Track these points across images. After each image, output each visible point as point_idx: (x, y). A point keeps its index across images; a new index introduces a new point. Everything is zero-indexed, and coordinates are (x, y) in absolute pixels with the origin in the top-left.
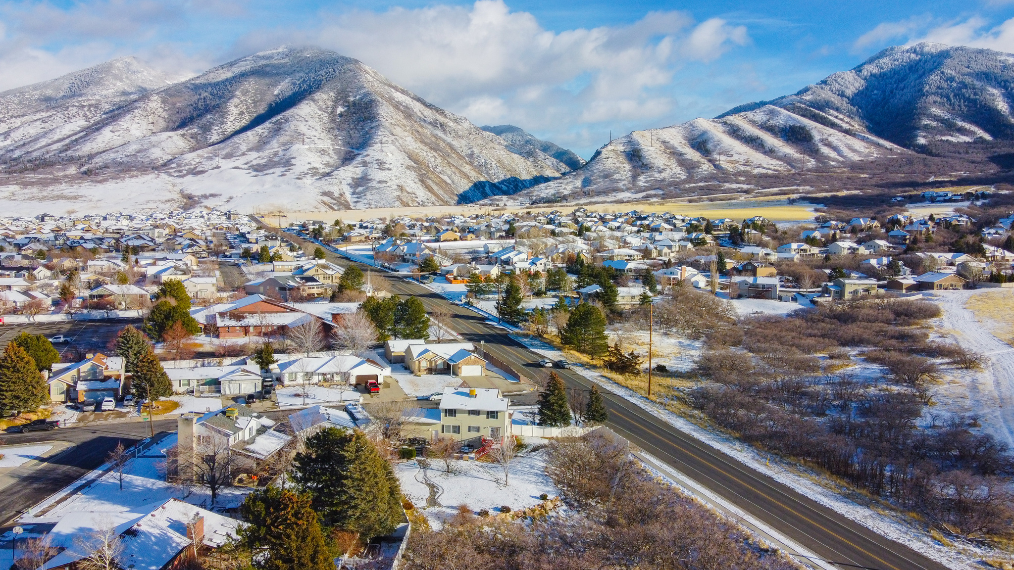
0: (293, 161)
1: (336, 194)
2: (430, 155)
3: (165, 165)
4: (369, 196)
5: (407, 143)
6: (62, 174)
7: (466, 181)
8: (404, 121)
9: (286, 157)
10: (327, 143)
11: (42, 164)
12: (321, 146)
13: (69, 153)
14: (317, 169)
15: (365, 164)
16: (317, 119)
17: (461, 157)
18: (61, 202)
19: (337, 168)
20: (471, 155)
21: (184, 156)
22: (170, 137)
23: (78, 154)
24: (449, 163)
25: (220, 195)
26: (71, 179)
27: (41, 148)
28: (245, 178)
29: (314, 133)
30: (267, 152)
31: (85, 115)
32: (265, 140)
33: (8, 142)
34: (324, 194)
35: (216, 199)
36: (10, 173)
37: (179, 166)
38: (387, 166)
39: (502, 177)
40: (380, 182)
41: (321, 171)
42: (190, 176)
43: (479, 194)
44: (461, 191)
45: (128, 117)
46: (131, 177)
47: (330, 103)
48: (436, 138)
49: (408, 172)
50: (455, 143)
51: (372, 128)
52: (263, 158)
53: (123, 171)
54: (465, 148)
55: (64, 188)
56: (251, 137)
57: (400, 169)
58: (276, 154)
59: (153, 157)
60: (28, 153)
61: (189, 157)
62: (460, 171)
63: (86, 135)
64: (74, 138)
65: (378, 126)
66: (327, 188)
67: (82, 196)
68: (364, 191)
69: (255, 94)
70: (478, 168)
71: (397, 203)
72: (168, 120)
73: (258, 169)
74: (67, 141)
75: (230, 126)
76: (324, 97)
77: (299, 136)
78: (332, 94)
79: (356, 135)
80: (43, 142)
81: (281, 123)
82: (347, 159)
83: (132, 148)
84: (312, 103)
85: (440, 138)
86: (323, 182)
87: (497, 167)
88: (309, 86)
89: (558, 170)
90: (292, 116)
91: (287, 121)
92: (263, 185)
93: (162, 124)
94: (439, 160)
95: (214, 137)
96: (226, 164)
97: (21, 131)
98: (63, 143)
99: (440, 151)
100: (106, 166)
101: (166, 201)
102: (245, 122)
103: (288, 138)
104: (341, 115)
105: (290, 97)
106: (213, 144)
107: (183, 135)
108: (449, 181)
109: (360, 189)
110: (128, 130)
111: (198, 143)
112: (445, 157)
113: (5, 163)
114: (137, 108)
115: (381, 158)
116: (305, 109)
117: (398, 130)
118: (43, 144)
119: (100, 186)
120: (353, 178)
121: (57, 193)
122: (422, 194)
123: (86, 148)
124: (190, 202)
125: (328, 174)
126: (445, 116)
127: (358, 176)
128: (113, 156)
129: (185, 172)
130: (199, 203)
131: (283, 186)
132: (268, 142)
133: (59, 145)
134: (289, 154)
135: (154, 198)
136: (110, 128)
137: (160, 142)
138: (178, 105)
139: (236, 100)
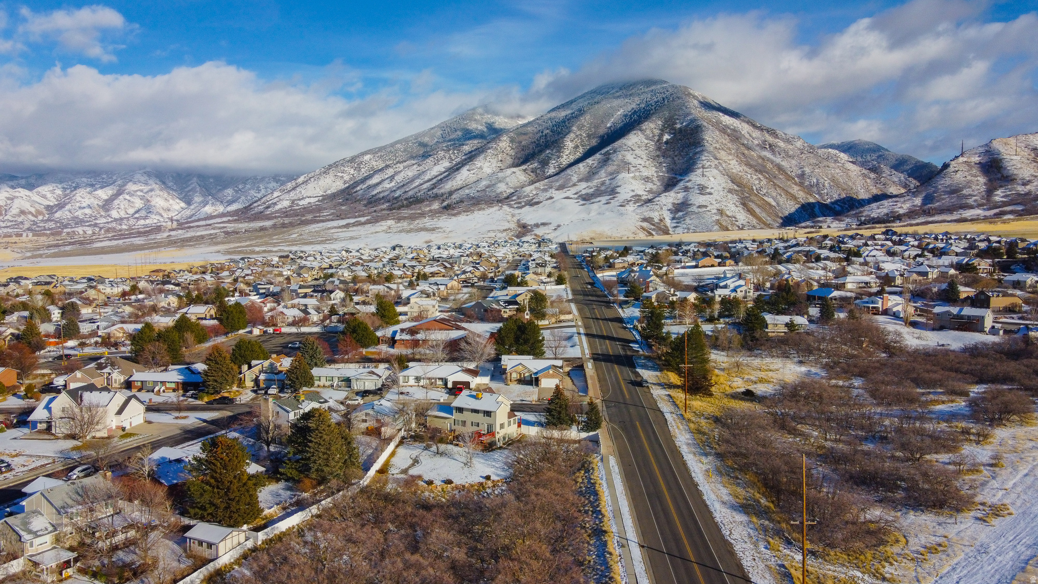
0: (618, 190)
1: (656, 220)
2: (755, 177)
3: (507, 198)
4: (688, 221)
5: (731, 166)
6: (428, 209)
7: (792, 203)
8: (729, 145)
9: (612, 186)
10: (651, 171)
11: (415, 201)
12: (645, 173)
13: (435, 191)
14: (640, 196)
15: (686, 189)
16: (644, 148)
17: (789, 178)
18: (423, 233)
19: (659, 195)
20: (802, 176)
21: (524, 189)
22: (514, 172)
23: (442, 191)
24: (775, 185)
25: (550, 224)
26: (434, 214)
27: (415, 187)
28: (574, 206)
29: (640, 161)
30: (595, 182)
31: (450, 158)
32: (594, 171)
33: (393, 184)
34: (645, 220)
35: (546, 227)
36: (391, 210)
37: (519, 198)
38: (708, 191)
39: (836, 197)
40: (699, 207)
41: (644, 198)
42: (528, 207)
43: (807, 216)
44: (787, 213)
45: (482, 156)
46: (479, 210)
47: (657, 132)
48: (763, 159)
49: (730, 195)
50: (784, 164)
51: (696, 153)
52: (591, 188)
53: (474, 205)
54: (795, 169)
55: (427, 222)
56: (582, 169)
57: (721, 193)
58: (603, 183)
59: (499, 191)
60: (406, 192)
61: (528, 189)
62: (787, 193)
63: (449, 175)
64: (439, 178)
65: (703, 151)
66: (647, 214)
67: (438, 228)
68: (683, 217)
69: (590, 128)
70: (809, 189)
71: (716, 227)
72: (516, 158)
73: (586, 198)
74: (434, 181)
75: (565, 159)
76: (652, 126)
77: (626, 166)
78: (660, 123)
79: (680, 161)
80: (417, 182)
81: (610, 154)
82: (669, 185)
83: (484, 183)
84: (639, 132)
85: (769, 160)
86: (645, 208)
87: (830, 186)
88: (639, 116)
89: (905, 186)
90: (620, 147)
91: (615, 152)
92: (589, 214)
93: (509, 161)
94: (764, 182)
95: (551, 170)
96: (558, 195)
97: (402, 174)
98: (431, 183)
99: (767, 173)
100: (462, 201)
101: (504, 230)
102: (578, 155)
103: (615, 167)
104: (667, 143)
105: (621, 128)
106: (550, 177)
107: (525, 170)
108: (774, 203)
109: (680, 214)
110: (481, 168)
111: (537, 177)
112: (771, 178)
113: (389, 201)
114: (489, 148)
115: (703, 183)
116: (634, 139)
117: (723, 154)
118: (417, 184)
119: (454, 218)
120: (674, 204)
121: (421, 226)
122: (742, 217)
123: (449, 186)
124: (524, 229)
125: (649, 201)
126: (776, 136)
127: (679, 202)
128: (467, 191)
129: (523, 204)
130: (531, 231)
131: (607, 213)
132: (597, 173)
133: (428, 184)
134: (614, 183)
135: (494, 228)
136: (467, 167)
137: (505, 178)
138: (523, 143)
139: (572, 135)
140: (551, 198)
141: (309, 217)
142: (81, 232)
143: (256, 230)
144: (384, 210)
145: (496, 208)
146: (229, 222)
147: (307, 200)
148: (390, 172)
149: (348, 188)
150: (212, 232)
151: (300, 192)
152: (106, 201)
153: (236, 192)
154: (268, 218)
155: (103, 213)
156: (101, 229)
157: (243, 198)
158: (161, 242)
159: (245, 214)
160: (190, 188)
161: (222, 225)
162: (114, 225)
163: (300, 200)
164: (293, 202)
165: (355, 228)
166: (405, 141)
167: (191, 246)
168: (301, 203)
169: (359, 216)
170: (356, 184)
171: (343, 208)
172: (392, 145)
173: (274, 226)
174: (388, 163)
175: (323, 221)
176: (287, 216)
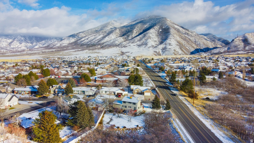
0: (148, 44)
1: (158, 52)
2: (183, 42)
3: (118, 45)
4: (166, 52)
5: (177, 38)
6: (97, 47)
7: (193, 49)
8: (177, 33)
10: (156, 39)
11: (94, 45)
12: (155, 40)
13: (99, 43)
14: (153, 45)
15: (166, 44)
16: (154, 33)
17: (192, 42)
19: (158, 45)
20: (196, 41)
21: (123, 43)
22: (120, 38)
23: (101, 43)
24: (189, 44)
26: (99, 49)
27: (94, 42)
28: (136, 48)
29: (153, 36)
30: (142, 42)
31: (103, 34)
32: (141, 39)
33: (88, 41)
34: (155, 52)
35: (129, 53)
36: (87, 47)
37: (121, 45)
38: (171, 45)
39: (204, 47)
40: (169, 49)
41: (154, 46)
42: (124, 48)
43: (197, 52)
44: (192, 51)
45: (112, 34)
46: (111, 48)
47: (158, 29)
48: (186, 37)
49: (177, 46)
50: (191, 38)
51: (168, 35)
53: (109, 47)
54: (194, 40)
55: (97, 51)
56: (138, 38)
57: (175, 45)
58: (144, 42)
59: (116, 43)
60: (91, 43)
62: (192, 46)
63: (103, 39)
64: (100, 39)
65: (170, 34)
66: (155, 50)
67: (100, 52)
68: (165, 52)
69: (140, 27)
70: (197, 45)
71: (173, 54)
72: (120, 35)
73: (139, 46)
74: (99, 40)
75: (134, 36)
76: (157, 27)
77: (150, 37)
78: (159, 27)
79: (164, 37)
80: (94, 40)
82: (161, 43)
83: (112, 41)
84: (153, 29)
85: (187, 37)
86: (155, 49)
87: (203, 45)
88: (153, 25)
89: (222, 45)
90: (148, 32)
91: (147, 34)
92: (140, 50)
93: (119, 35)
94: (186, 43)
95: (130, 38)
96: (132, 45)
97: (90, 38)
99: (186, 40)
100: (106, 46)
101: (117, 54)
102: (137, 34)
103: (147, 38)
104: (160, 32)
105: (148, 28)
106: (130, 40)
107: (123, 38)
108: (188, 49)
109: (164, 50)
110: (111, 37)
111: (126, 40)
112: (188, 42)
113: (87, 45)
114: (114, 32)
115: (170, 43)
116: (152, 31)
117: (175, 35)
118: (94, 41)
119: (104, 50)
120: (162, 48)
121: (95, 52)
122: (180, 52)
123: (103, 42)
124: (123, 53)
125: (156, 47)
126: (189, 31)
127: (164, 47)
128: (108, 43)
129: (122, 47)
130: (125, 54)
131: (145, 50)
132: (142, 39)
133: (97, 41)
134: (147, 42)
135: (115, 53)
136: (108, 37)
137: (118, 40)
138: (122, 31)
139: (136, 29)
140: (130, 45)
141: (65, 49)
142: (3, 51)
143: (51, 52)
144: (85, 47)
145: (115, 48)
146: (43, 49)
147: (65, 44)
148: (87, 37)
149: (76, 41)
150: (39, 52)
151: (63, 42)
152: (10, 43)
153: (45, 42)
154: (54, 48)
155: (9, 46)
156: (8, 50)
157: (47, 43)
158: (25, 54)
159: (47, 47)
160: (33, 40)
161: (41, 50)
162: (12, 49)
163: (62, 44)
164: (61, 45)
165: (77, 52)
166: (91, 29)
167: (33, 55)
168: (63, 45)
169: (79, 49)
170: (78, 40)
171: (74, 46)
172: (88, 30)
173: (56, 51)
174: (86, 35)
175: (69, 50)
176: (59, 48)
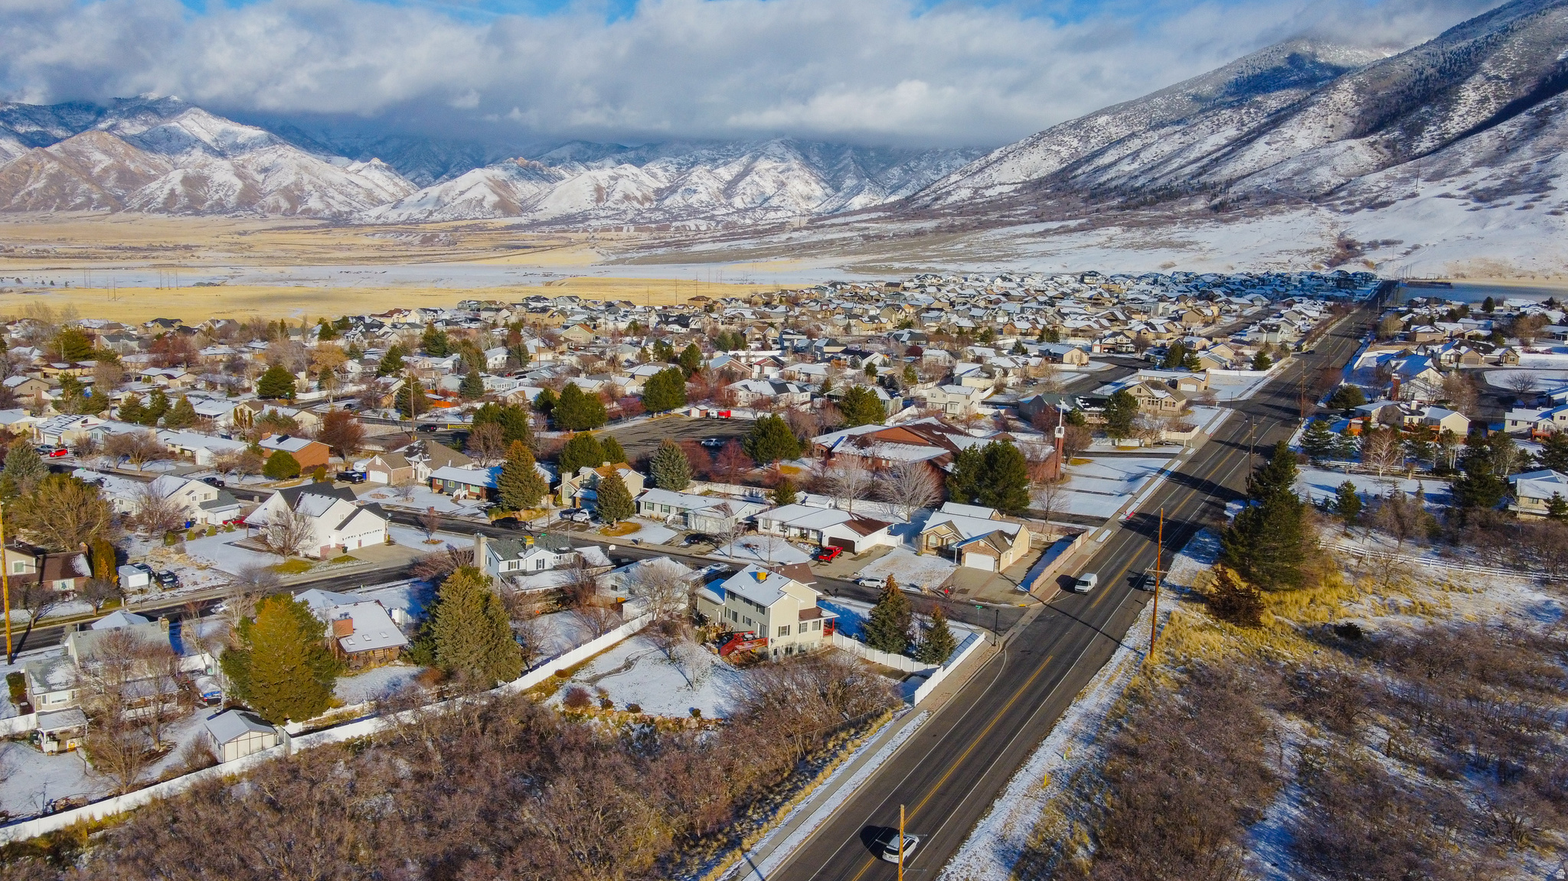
0: (1554, 182)
3: (1330, 193)
6: (1185, 209)
9: (1543, 175)
11: (1169, 195)
13: (1204, 178)
18: (1163, 250)
21: (1366, 178)
22: (1351, 148)
23: (1216, 179)
25: (1400, 242)
26: (1193, 218)
27: (1171, 172)
28: (1456, 213)
30: (1509, 167)
31: (1241, 121)
32: (1510, 146)
33: (1136, 165)
35: (1391, 249)
36: (1123, 209)
37: (1351, 194)
42: (1364, 210)
45: (1298, 118)
46: (1272, 214)
52: (1499, 178)
53: (1267, 204)
55: (1177, 233)
56: (1486, 142)
58: (1524, 170)
59: (1315, 181)
60: (1154, 179)
61: (1371, 179)
63: (1233, 151)
64: (1214, 156)
67: (1192, 243)
69: (1519, 64)
72: (1361, 121)
73: (1484, 197)
74: (1205, 161)
75: (1457, 124)
80: (1176, 163)
81: (1550, 113)
83: (1292, 166)
92: (1483, 226)
93: (1348, 125)
95: (1425, 144)
96: (1427, 190)
97: (1154, 148)
98: (1199, 164)
100: (1246, 197)
101: (1308, 252)
102: (1486, 114)
103: (1556, 139)
106: (1421, 155)
107: (1372, 144)
110: (1292, 139)
111: (1394, 155)
113: (1124, 195)
114: (1313, 104)
118: (1175, 166)
119: (1224, 228)
121: (1164, 238)
123: (1227, 171)
124: (1346, 251)
128: (1259, 181)
129: (1358, 205)
130: (1359, 254)
131: (1522, 227)
132: (1515, 149)
133: (1194, 167)
134: (1548, 169)
135: (1292, 246)
136: (1267, 138)
137: (1332, 158)
138: (1380, 94)
139: (1478, 78)
140: (1414, 195)
141: (993, 216)
142: (693, 228)
143: (909, 235)
144: (1112, 208)
145: (1307, 211)
146: (872, 220)
147: (999, 189)
148: (1135, 144)
149: (1063, 170)
150: (848, 234)
151: (991, 175)
153: (906, 172)
154: (934, 216)
157: (914, 181)
158: (775, 248)
159: (903, 210)
160: (841, 166)
161: (864, 225)
163: (987, 188)
164: (976, 192)
165: (1056, 238)
166: (1172, 91)
167: (811, 255)
168: (988, 193)
169: (1070, 218)
170: (1078, 164)
171: (1049, 203)
172: (1148, 99)
173: (937, 230)
174: (1136, 129)
175: (1011, 224)
176: (961, 214)
